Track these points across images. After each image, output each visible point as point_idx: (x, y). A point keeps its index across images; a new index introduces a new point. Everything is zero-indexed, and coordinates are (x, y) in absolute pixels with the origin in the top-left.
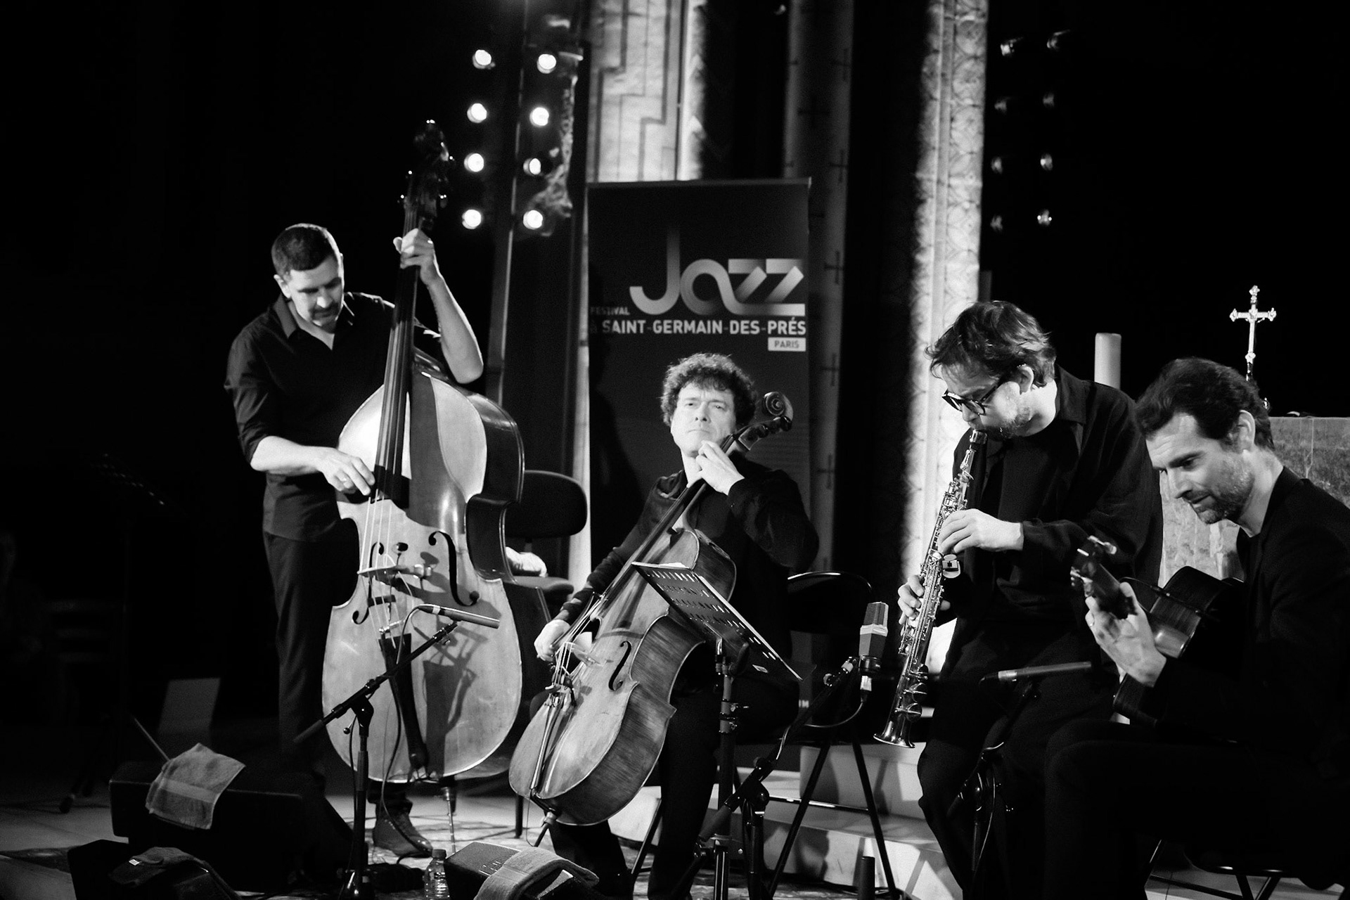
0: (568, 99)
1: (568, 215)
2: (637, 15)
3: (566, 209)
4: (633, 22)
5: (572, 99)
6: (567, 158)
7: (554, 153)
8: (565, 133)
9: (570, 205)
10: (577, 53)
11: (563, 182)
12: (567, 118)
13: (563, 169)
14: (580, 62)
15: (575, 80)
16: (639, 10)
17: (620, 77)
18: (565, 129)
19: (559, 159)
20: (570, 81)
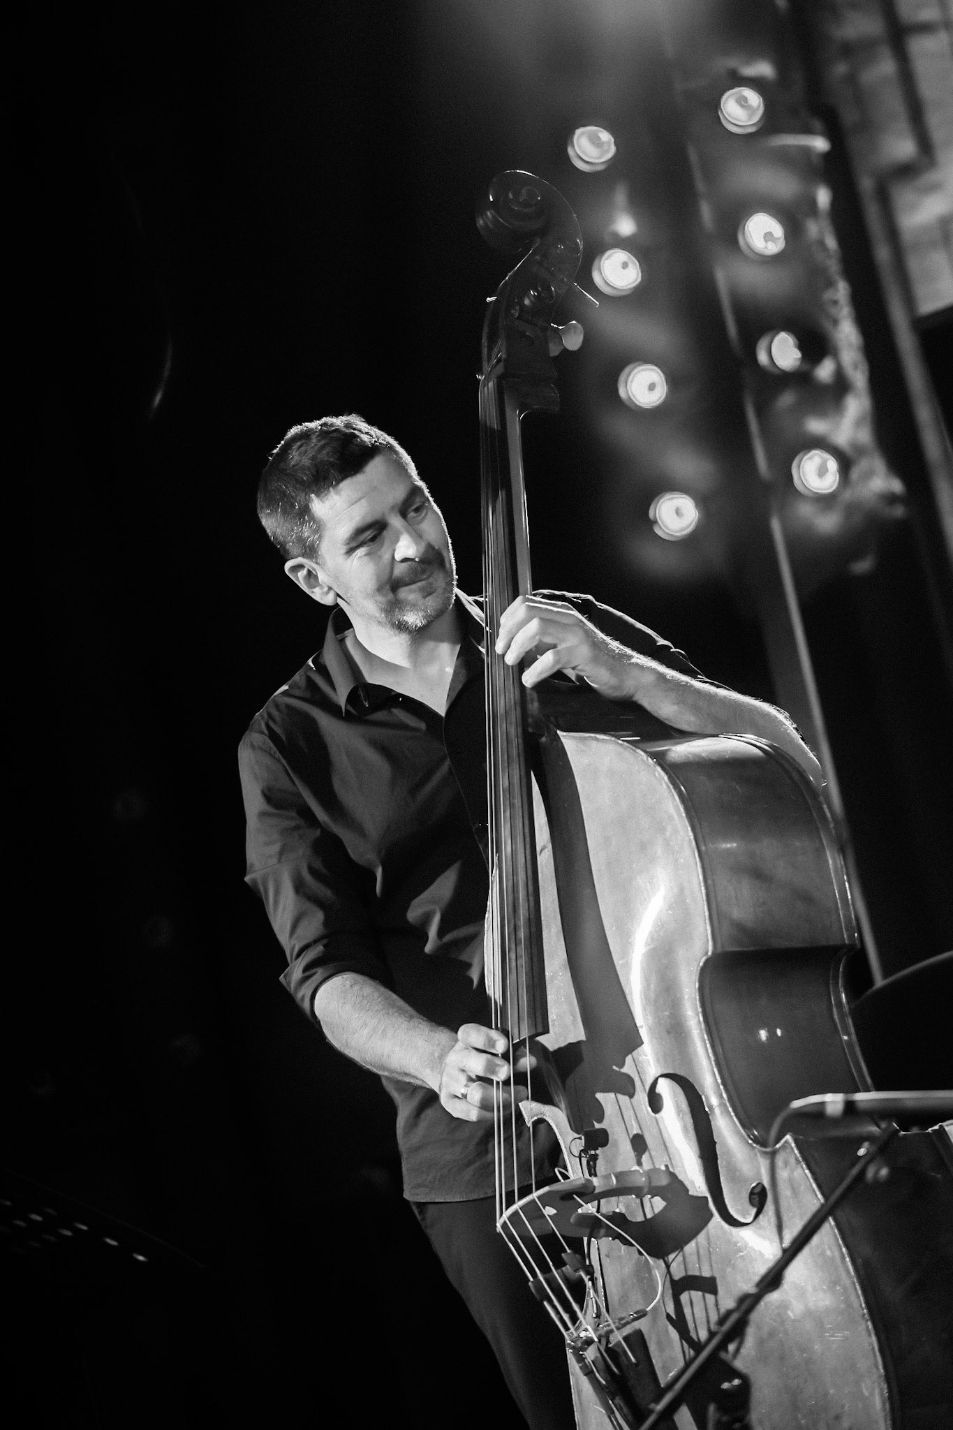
0: (821, 243)
1: (899, 511)
2: (925, 28)
3: (891, 499)
4: (923, 48)
5: (831, 243)
6: (859, 378)
7: (825, 371)
8: (835, 322)
9: (896, 486)
10: (808, 131)
11: (865, 436)
12: (830, 284)
13: (857, 406)
14: (826, 156)
15: (823, 197)
16: (928, 14)
17: (931, 177)
18: (833, 311)
19: (841, 386)
20: (813, 202)
